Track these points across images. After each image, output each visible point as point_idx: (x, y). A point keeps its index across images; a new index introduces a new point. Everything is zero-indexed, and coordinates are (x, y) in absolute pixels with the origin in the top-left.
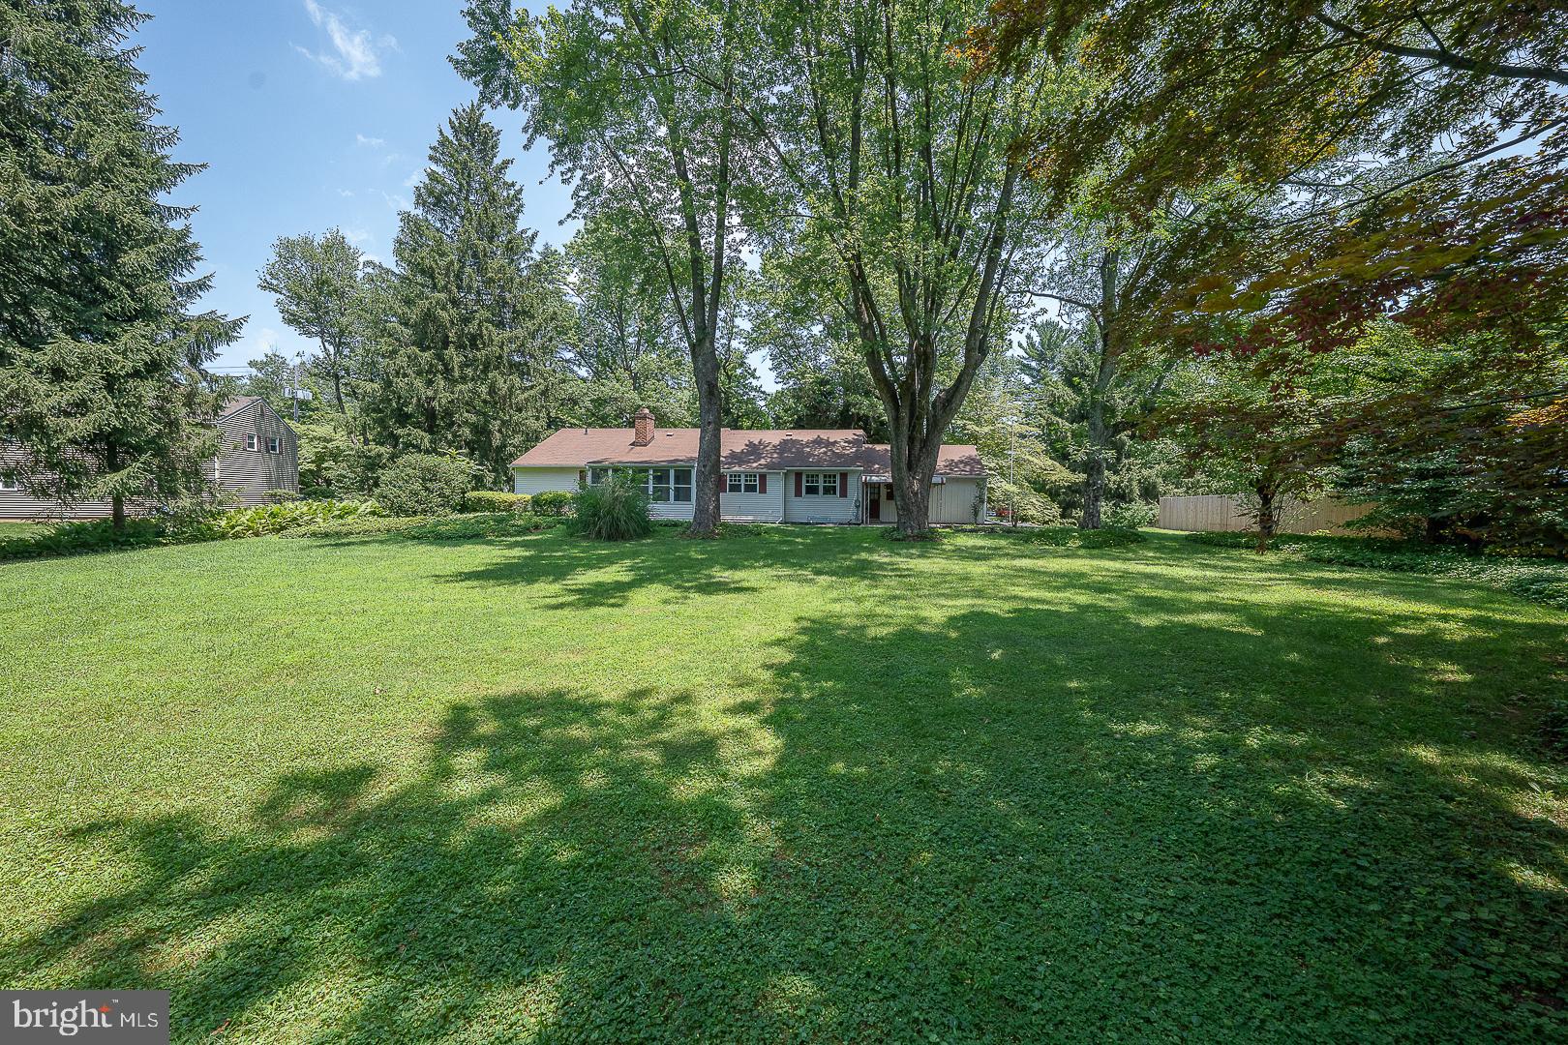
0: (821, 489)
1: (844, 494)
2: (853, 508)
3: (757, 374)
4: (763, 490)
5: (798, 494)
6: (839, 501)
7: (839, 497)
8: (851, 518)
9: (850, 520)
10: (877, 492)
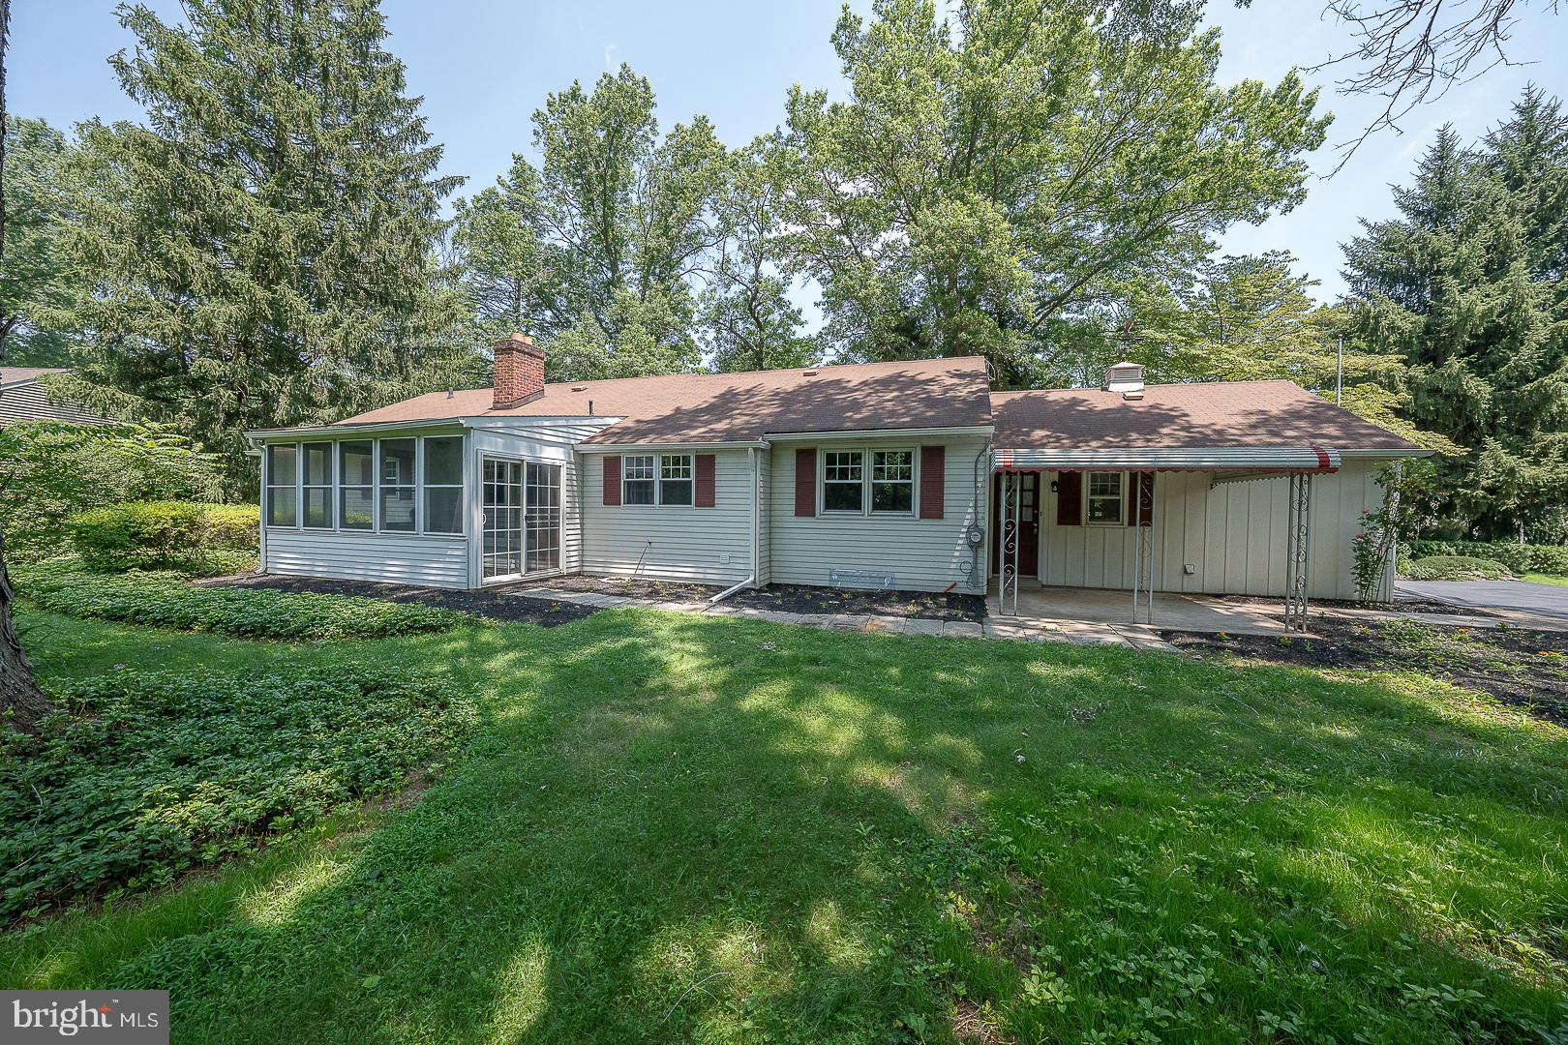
0: (867, 497)
4: (707, 500)
5: (805, 507)
6: (919, 528)
7: (918, 516)
8: (956, 579)
9: (950, 584)
10: (1031, 503)
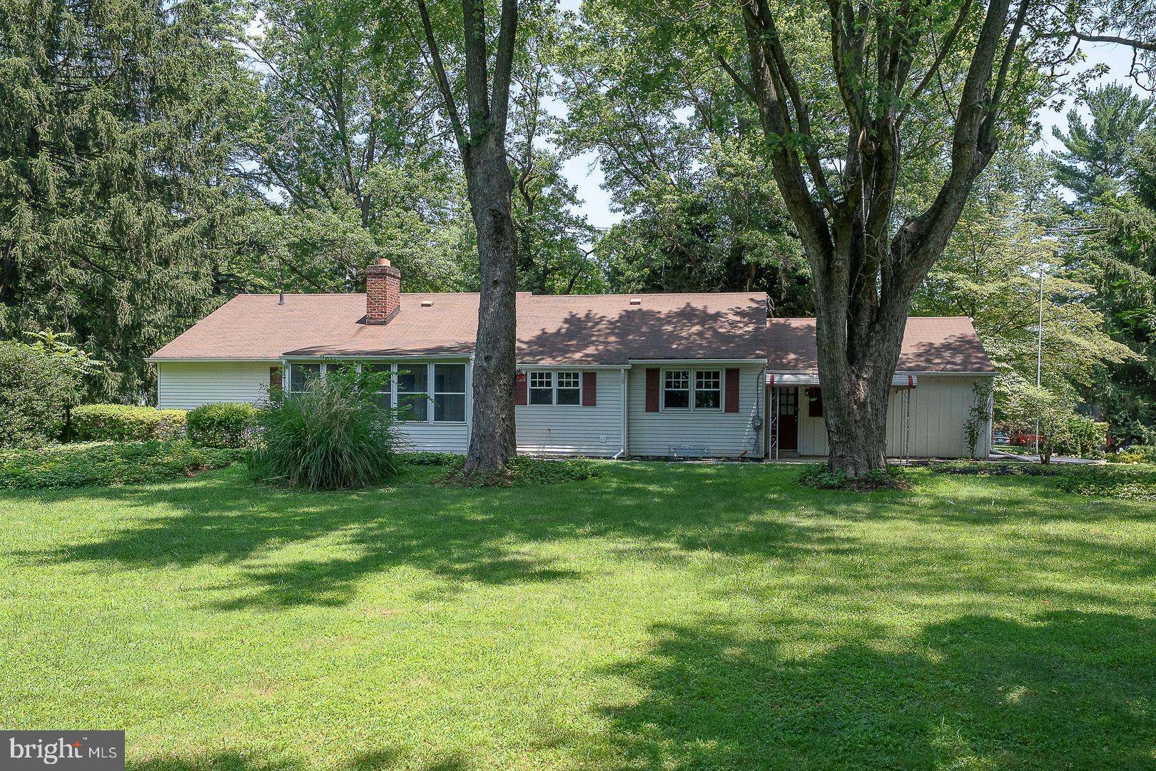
0: (692, 400)
1: (733, 407)
2: (748, 431)
3: (578, 196)
4: (591, 401)
5: (652, 406)
6: (724, 418)
7: (723, 411)
8: (746, 448)
9: (743, 452)
10: (793, 402)
